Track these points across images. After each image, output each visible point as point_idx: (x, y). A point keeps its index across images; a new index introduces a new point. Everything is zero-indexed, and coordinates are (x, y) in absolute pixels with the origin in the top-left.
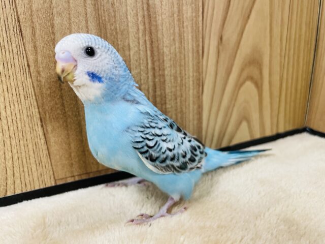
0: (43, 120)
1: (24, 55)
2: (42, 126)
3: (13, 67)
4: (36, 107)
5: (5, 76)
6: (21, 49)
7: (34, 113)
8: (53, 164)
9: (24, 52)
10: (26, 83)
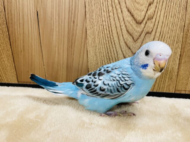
0: (181, 56)
1: (184, 20)
2: (180, 59)
3: (176, 26)
4: (180, 48)
5: (171, 30)
6: (183, 17)
7: (178, 51)
8: (178, 81)
9: (184, 19)
10: (180, 35)
